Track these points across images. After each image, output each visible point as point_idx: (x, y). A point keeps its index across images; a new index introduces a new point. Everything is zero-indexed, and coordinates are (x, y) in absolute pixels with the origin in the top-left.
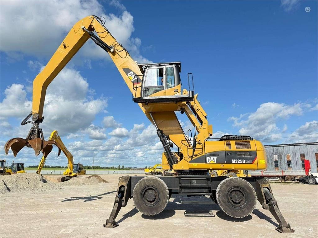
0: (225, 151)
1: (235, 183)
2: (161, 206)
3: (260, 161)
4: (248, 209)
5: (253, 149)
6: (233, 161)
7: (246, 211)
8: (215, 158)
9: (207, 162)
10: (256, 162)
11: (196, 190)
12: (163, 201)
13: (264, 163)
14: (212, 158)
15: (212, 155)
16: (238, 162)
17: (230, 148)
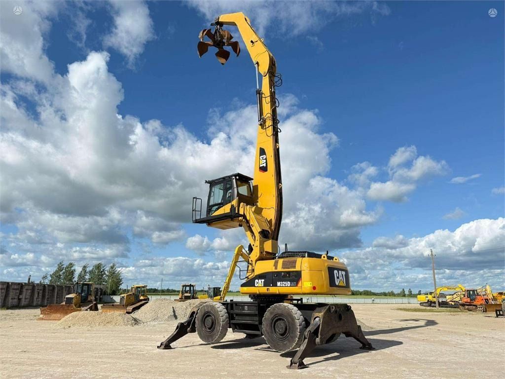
0: (272, 272)
1: (278, 309)
2: (215, 334)
3: (305, 283)
4: (289, 342)
5: (297, 269)
6: (279, 284)
7: (288, 344)
8: (263, 280)
9: (256, 286)
10: (300, 284)
11: (248, 318)
12: (217, 328)
13: (310, 285)
14: (260, 281)
15: (260, 277)
16: (284, 285)
17: (276, 268)
